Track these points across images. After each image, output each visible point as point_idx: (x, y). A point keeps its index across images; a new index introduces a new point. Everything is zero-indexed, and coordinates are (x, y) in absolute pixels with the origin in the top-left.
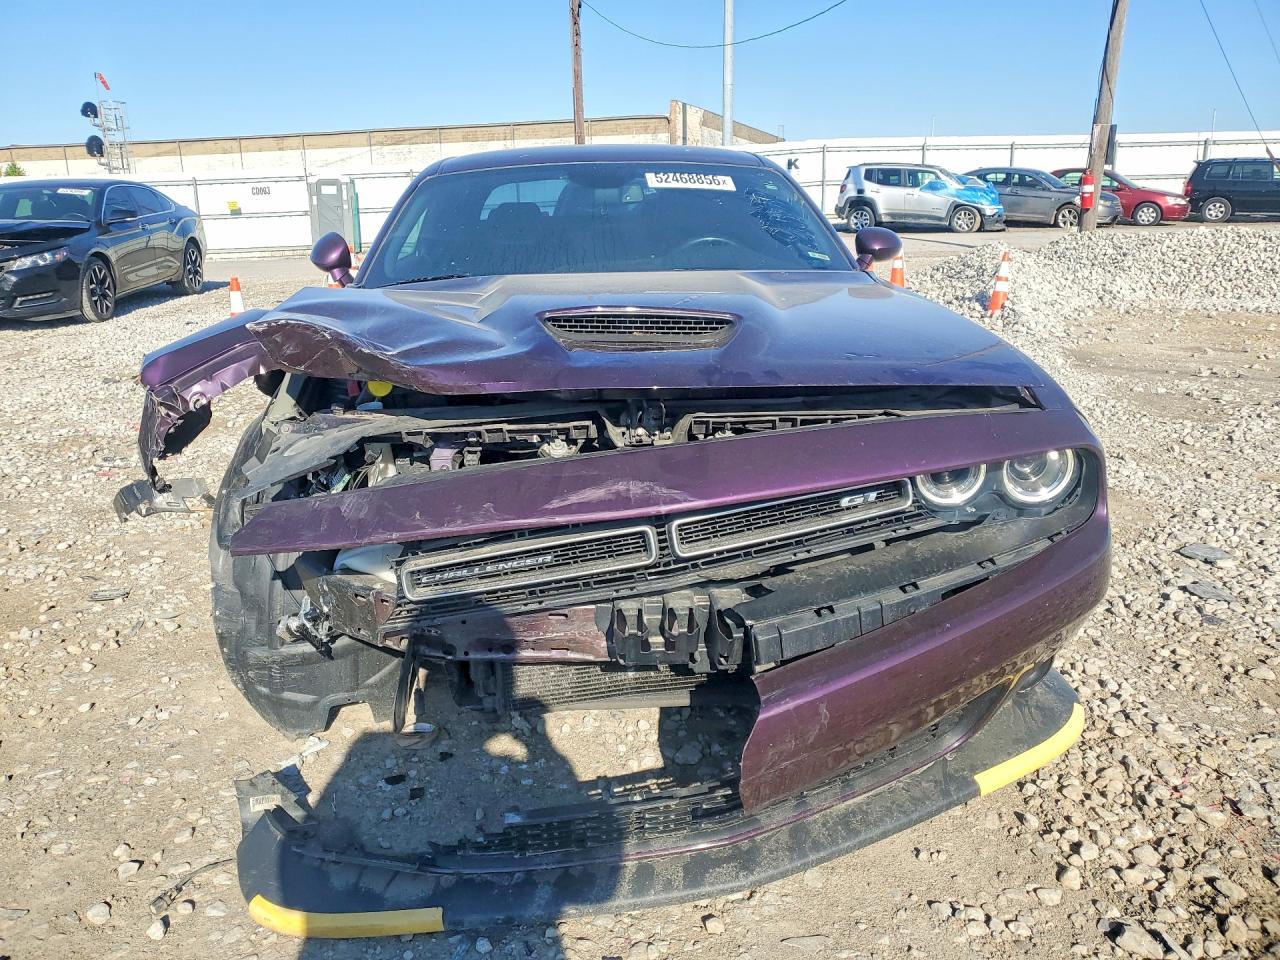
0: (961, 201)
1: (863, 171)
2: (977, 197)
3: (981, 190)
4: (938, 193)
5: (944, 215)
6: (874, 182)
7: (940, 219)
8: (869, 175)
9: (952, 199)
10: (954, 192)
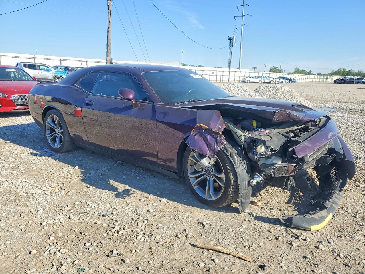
0: (57, 75)
1: (22, 64)
2: (61, 74)
3: (62, 72)
4: (49, 72)
5: (52, 79)
6: (27, 68)
7: (51, 80)
8: (25, 66)
9: (54, 74)
10: (54, 72)
